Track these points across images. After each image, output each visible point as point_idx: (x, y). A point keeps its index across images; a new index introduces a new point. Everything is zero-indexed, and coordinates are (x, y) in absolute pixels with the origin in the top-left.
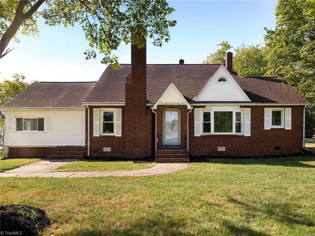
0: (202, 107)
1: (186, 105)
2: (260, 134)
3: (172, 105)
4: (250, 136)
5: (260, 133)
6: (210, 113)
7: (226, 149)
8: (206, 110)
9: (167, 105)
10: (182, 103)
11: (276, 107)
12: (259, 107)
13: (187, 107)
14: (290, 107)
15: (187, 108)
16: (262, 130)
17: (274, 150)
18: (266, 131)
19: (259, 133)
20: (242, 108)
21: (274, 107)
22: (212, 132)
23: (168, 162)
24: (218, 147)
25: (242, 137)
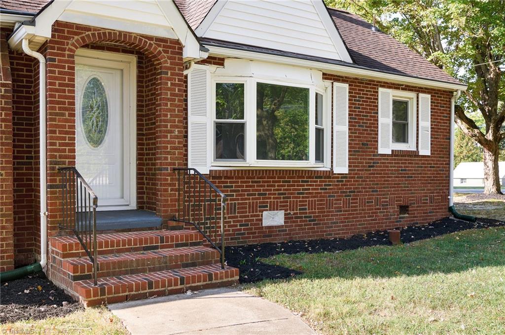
0: (215, 64)
1: (177, 42)
2: (369, 166)
3: (120, 32)
4: (347, 172)
5: (369, 163)
6: (242, 86)
7: (285, 218)
8: (229, 75)
9: (96, 29)
10: (164, 27)
11: (403, 89)
12: (366, 84)
13: (181, 48)
14: (429, 93)
15: (181, 54)
16: (374, 155)
17: (398, 215)
18: (380, 159)
19: (366, 163)
20: (328, 83)
21: (397, 88)
22: (251, 159)
23: (152, 294)
24: (265, 213)
25: (329, 177)
